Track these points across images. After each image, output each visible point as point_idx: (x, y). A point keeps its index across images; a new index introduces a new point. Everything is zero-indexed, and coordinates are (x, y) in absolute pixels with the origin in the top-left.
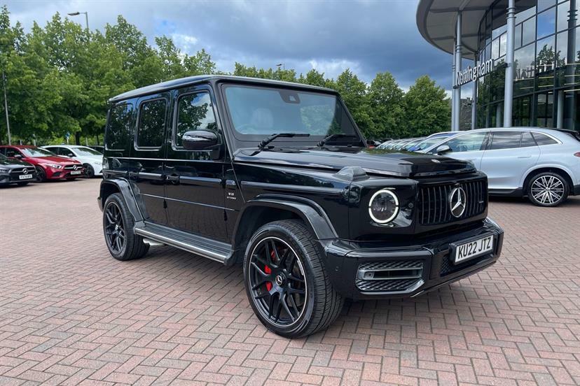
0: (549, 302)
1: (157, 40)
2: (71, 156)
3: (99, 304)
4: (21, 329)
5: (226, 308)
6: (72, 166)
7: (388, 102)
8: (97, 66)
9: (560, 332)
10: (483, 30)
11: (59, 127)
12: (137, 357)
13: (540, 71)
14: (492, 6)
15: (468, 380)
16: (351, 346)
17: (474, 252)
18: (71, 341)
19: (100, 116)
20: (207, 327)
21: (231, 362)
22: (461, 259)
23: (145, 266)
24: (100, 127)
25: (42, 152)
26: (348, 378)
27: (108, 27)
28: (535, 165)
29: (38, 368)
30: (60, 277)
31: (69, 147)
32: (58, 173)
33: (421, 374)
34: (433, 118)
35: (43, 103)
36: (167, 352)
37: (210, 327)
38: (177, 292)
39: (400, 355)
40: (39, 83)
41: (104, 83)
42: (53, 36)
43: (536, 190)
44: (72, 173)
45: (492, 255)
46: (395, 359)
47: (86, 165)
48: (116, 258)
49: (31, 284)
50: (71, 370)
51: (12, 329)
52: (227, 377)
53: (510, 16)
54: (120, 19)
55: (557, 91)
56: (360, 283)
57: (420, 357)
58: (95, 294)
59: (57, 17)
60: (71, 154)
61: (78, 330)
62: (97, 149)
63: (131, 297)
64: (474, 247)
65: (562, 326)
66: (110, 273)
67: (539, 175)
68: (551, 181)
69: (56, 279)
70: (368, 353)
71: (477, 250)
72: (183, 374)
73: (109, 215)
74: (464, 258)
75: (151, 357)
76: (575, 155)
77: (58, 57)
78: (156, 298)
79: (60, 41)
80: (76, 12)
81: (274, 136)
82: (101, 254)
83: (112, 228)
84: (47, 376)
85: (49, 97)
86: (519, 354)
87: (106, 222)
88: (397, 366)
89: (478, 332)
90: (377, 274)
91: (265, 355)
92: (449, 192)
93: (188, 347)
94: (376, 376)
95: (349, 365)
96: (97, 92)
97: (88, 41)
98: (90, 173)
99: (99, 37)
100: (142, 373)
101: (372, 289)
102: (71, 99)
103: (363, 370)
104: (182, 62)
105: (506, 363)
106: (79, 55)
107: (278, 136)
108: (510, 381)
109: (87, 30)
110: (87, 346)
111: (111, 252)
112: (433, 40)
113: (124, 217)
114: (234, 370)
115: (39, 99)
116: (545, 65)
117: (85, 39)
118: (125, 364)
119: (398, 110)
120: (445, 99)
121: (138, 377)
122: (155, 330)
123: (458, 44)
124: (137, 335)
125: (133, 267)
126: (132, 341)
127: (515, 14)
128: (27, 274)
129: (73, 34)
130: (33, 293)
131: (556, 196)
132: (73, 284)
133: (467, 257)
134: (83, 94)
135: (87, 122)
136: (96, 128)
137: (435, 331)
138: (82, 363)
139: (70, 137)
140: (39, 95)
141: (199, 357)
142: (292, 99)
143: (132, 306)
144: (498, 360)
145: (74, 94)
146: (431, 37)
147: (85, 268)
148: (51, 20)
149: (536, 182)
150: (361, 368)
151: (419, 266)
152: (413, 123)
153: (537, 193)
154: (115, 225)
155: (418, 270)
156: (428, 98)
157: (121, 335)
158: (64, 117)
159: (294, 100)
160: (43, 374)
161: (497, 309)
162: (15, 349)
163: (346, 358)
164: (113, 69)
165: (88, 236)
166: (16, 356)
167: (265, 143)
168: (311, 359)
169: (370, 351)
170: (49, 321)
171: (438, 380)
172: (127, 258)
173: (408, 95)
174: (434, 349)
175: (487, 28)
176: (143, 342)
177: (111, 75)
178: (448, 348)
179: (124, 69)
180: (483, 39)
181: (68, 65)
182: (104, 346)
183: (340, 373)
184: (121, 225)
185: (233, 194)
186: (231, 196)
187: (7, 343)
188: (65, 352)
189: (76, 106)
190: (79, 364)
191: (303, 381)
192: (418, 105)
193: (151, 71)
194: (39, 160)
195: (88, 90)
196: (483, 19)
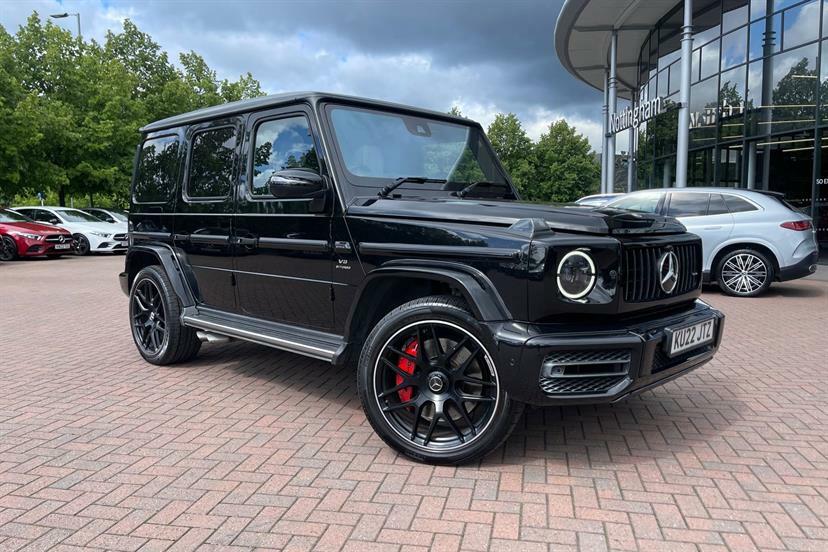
0: (780, 415)
1: (183, 57)
2: (55, 223)
3: (139, 422)
4: (27, 458)
5: (331, 426)
6: (57, 236)
7: (511, 156)
8: (95, 92)
9: (804, 452)
10: (645, 58)
11: (35, 179)
12: (214, 493)
13: (724, 115)
14: (660, 25)
15: (696, 514)
16: (523, 473)
17: (692, 341)
18: (107, 473)
19: (96, 165)
20: (309, 451)
21: (356, 496)
22: (677, 350)
23: (195, 372)
24: (97, 181)
25: (11, 215)
26: (531, 514)
27: (110, 35)
28: (729, 238)
29: (66, 510)
30: (70, 387)
31: (52, 210)
32: (35, 247)
33: (630, 507)
34: (574, 179)
35: (14, 144)
36: (258, 485)
37: (313, 452)
38: (252, 407)
39: (594, 482)
40: (8, 114)
41: (104, 116)
42: (29, 46)
43: (729, 273)
44: (57, 247)
45: (709, 347)
46: (589, 490)
47: (77, 236)
48: (148, 361)
49: (27, 398)
50: (118, 513)
51: (13, 458)
52: (356, 517)
53: (686, 37)
54: (127, 25)
55: (748, 142)
56: (545, 383)
57: (623, 485)
58: (130, 409)
59: (35, 19)
60: (55, 220)
61: (116, 458)
62: (93, 212)
63: (185, 413)
64: (692, 333)
65: (804, 444)
66: (146, 382)
67: (733, 253)
68: (749, 261)
69: (64, 390)
70: (549, 482)
71: (695, 339)
72: (289, 513)
73: (140, 298)
74: (680, 349)
75: (236, 491)
76: (781, 226)
77: (36, 77)
78: (223, 414)
79: (39, 55)
80: (63, 13)
81: (400, 181)
82: (125, 357)
83: (144, 317)
84: (82, 522)
85: (24, 135)
86: (756, 479)
87: (134, 308)
88: (595, 498)
89: (694, 454)
90: (568, 370)
91: (403, 487)
92: (658, 257)
93: (288, 478)
94: (568, 510)
95: (527, 497)
96: (94, 130)
97: (81, 54)
98: (83, 248)
99: (95, 50)
100: (227, 513)
101: (561, 391)
102: (55, 138)
103: (547, 504)
104: (219, 91)
105: (742, 492)
106: (67, 75)
107: (405, 181)
108: (753, 513)
109: (80, 39)
110: (135, 479)
111: (142, 353)
112: (577, 71)
113: (165, 300)
114: (363, 507)
115: (8, 137)
116: (731, 107)
117: (77, 51)
118: (199, 503)
119: (525, 167)
120: (588, 153)
121: (223, 519)
122: (232, 457)
123: (612, 75)
124: (207, 464)
125: (178, 374)
126: (202, 472)
127: (692, 34)
128: (18, 384)
129: (59, 44)
130: (34, 409)
131: (756, 283)
132: (92, 397)
133: (685, 347)
134: (73, 131)
135: (78, 174)
136: (90, 182)
137: (634, 452)
138: (131, 503)
139: (52, 195)
140: (8, 132)
141: (306, 491)
142: (420, 130)
143: (189, 425)
144: (730, 489)
145: (59, 130)
146: (574, 66)
147: (106, 375)
148: (25, 24)
149: (728, 263)
150: (545, 502)
151: (625, 359)
152: (545, 185)
153: (729, 278)
154: (149, 313)
155: (622, 364)
156: (567, 151)
157: (182, 463)
158: (43, 164)
159: (423, 131)
160: (76, 518)
161: (712, 424)
162: (23, 485)
163: (519, 488)
164: (118, 97)
165: (98, 333)
166: (28, 494)
167: (389, 190)
168: (470, 492)
169: (551, 480)
170: (68, 447)
171: (655, 514)
172: (168, 361)
173: (538, 147)
174: (639, 475)
175: (651, 54)
176: (219, 472)
177: (114, 107)
178: (659, 474)
179: (133, 97)
180: (646, 69)
181: (49, 91)
182: (161, 479)
183: (517, 509)
184: (161, 311)
185: (346, 262)
186: (343, 264)
187: (10, 477)
188: (104, 488)
189: (61, 150)
190: (129, 503)
191: (466, 520)
192: (551, 161)
193: (174, 102)
194: (6, 227)
195: (80, 126)
196: (645, 43)
